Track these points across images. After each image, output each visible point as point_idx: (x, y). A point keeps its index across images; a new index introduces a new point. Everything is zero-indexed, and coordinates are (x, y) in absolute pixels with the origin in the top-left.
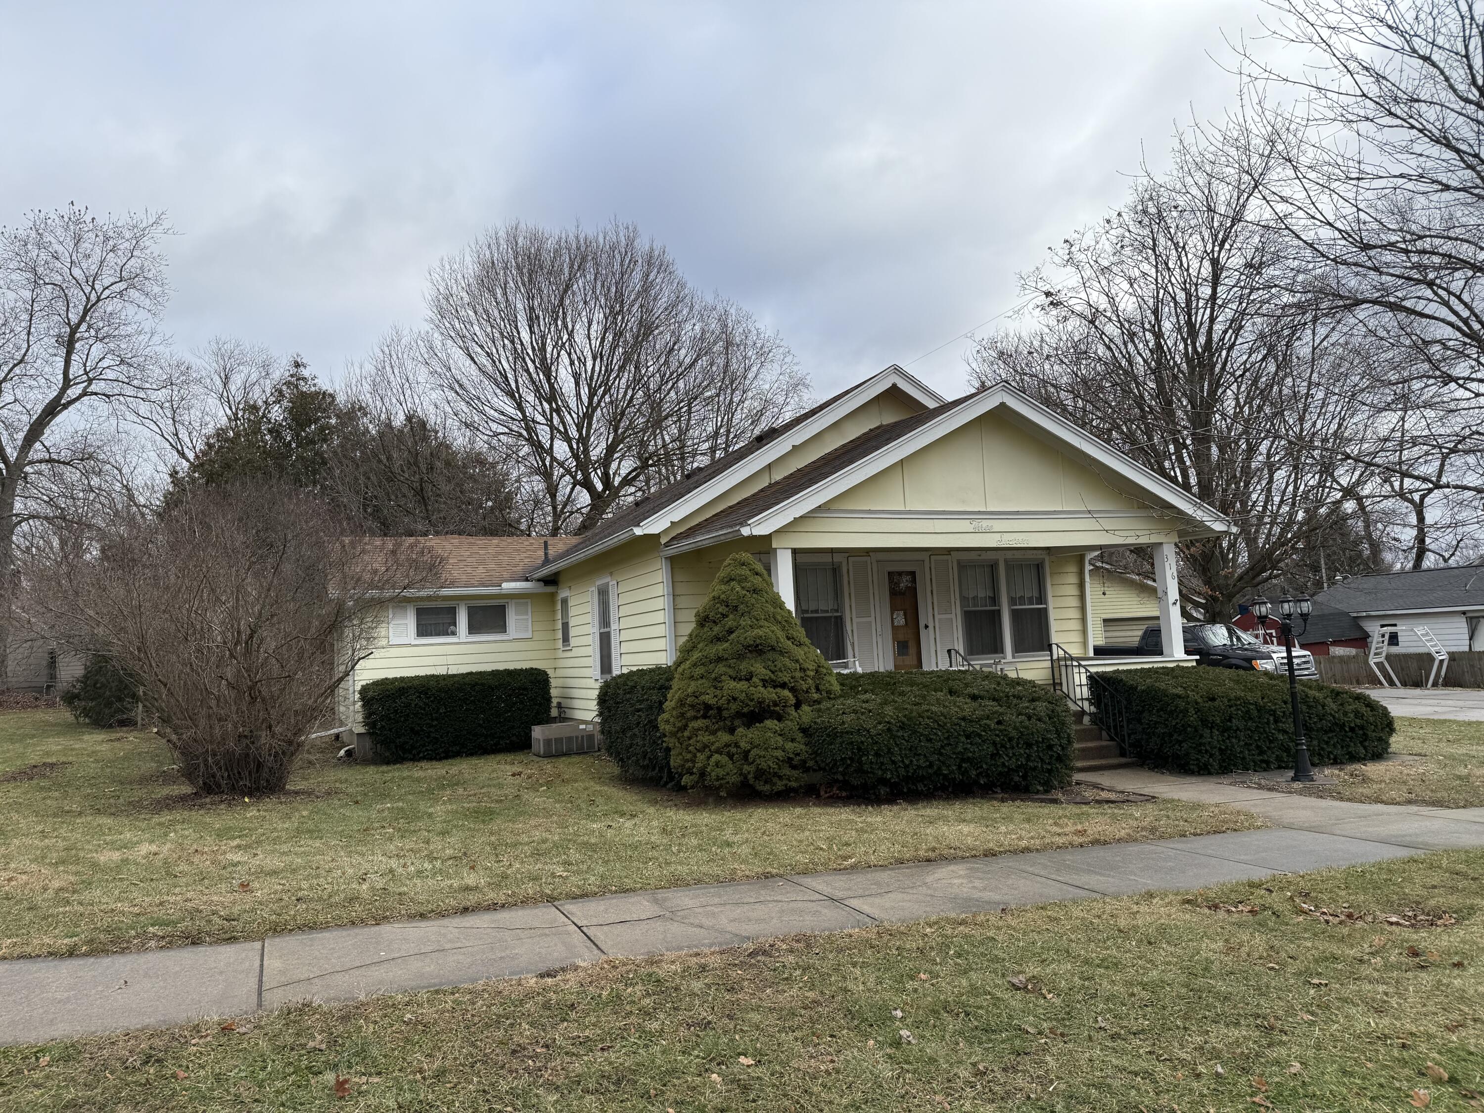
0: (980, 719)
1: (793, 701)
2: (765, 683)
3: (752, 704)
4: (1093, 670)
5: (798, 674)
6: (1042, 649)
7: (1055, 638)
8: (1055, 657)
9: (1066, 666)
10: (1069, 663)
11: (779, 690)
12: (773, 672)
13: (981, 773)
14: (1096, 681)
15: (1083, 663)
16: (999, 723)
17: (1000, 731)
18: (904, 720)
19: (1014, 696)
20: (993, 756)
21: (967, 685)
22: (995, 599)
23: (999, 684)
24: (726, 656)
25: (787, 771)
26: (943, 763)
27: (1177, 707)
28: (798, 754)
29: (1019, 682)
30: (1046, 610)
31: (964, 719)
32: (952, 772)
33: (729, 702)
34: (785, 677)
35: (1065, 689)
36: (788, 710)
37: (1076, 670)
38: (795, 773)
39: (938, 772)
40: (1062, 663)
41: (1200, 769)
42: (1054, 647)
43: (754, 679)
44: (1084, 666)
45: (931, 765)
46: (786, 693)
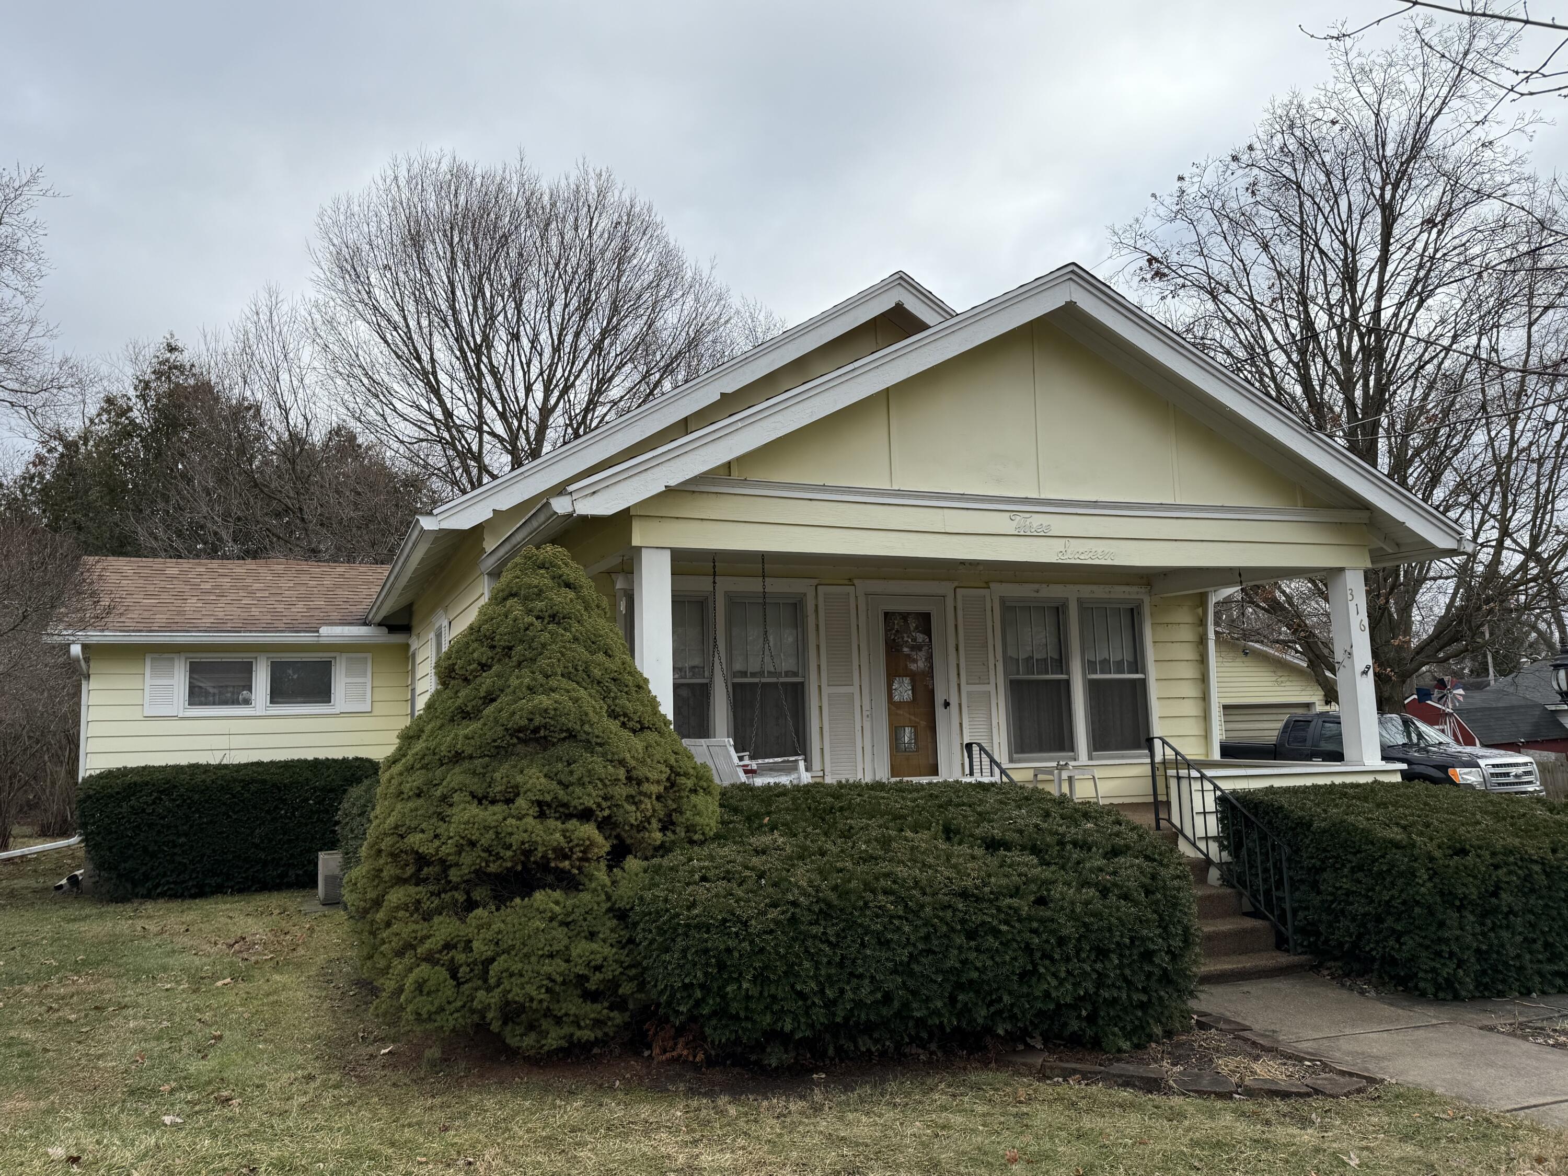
0: (998, 895)
1: (603, 845)
2: (543, 809)
3: (509, 853)
4: (1227, 786)
5: (621, 791)
6: (1137, 746)
7: (1158, 729)
8: (1158, 758)
9: (1179, 778)
10: (1183, 772)
11: (573, 824)
12: (566, 786)
13: (999, 1012)
14: (1233, 807)
15: (1209, 773)
16: (1041, 901)
17: (1042, 921)
18: (832, 897)
19: (1075, 844)
20: (1024, 976)
21: (983, 817)
22: (1061, 663)
23: (1047, 815)
24: (469, 751)
25: (572, 1006)
26: (914, 993)
27: (1392, 866)
28: (598, 968)
29: (1087, 811)
30: (1143, 683)
31: (964, 894)
32: (936, 1013)
33: (460, 850)
34: (588, 798)
35: (1176, 820)
36: (589, 867)
37: (1196, 786)
38: (593, 1010)
39: (903, 1014)
40: (1172, 772)
41: (1438, 988)
42: (1158, 744)
43: (521, 802)
44: (1210, 780)
45: (888, 998)
46: (589, 830)
